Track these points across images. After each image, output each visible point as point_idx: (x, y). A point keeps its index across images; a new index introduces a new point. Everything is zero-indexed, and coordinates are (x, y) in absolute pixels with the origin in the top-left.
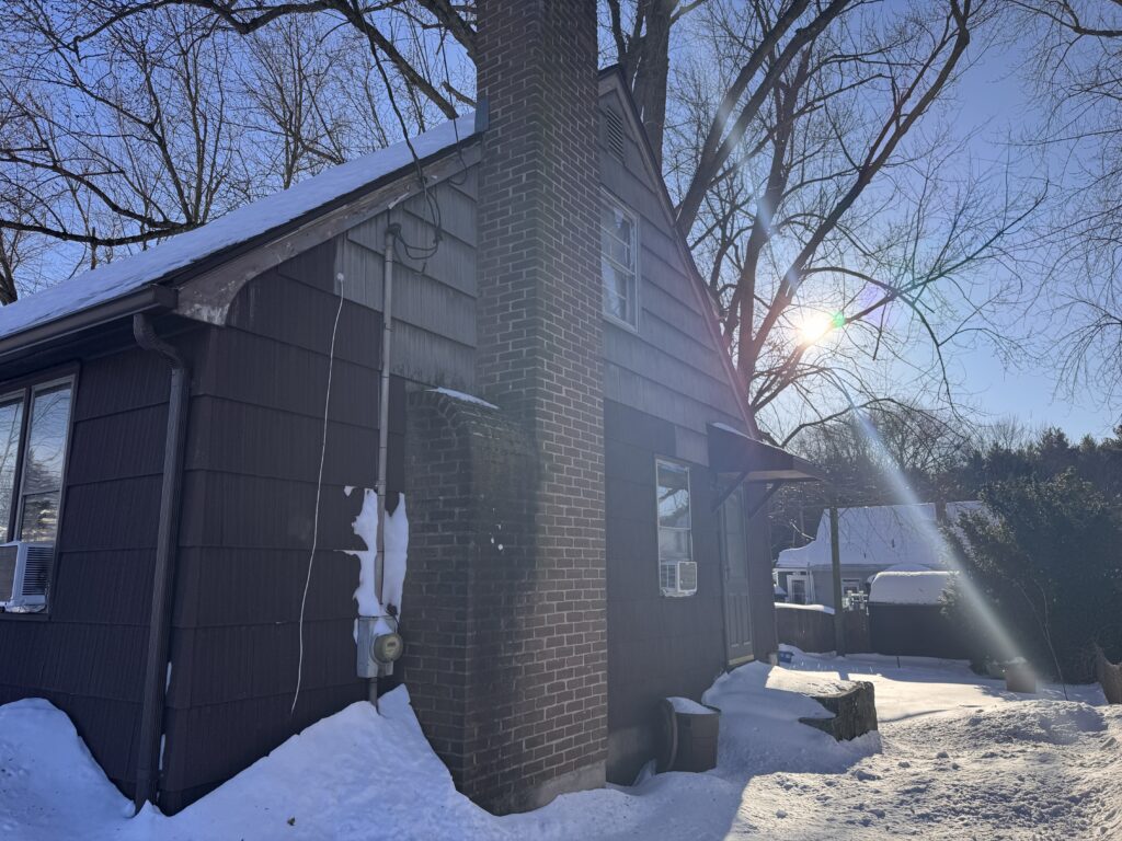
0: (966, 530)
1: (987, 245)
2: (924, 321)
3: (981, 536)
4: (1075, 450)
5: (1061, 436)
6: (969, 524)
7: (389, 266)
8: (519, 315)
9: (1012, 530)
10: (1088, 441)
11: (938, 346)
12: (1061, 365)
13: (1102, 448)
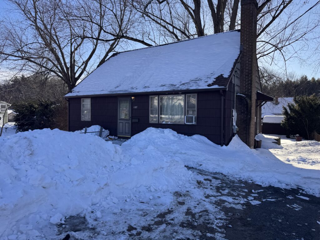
0: (289, 107)
1: (301, 37)
2: (282, 54)
3: (292, 109)
4: (309, 81)
5: (306, 77)
6: (290, 106)
7: (236, 77)
8: (249, 82)
9: (300, 107)
10: (313, 78)
11: (285, 61)
12: (315, 67)
13: (317, 81)
